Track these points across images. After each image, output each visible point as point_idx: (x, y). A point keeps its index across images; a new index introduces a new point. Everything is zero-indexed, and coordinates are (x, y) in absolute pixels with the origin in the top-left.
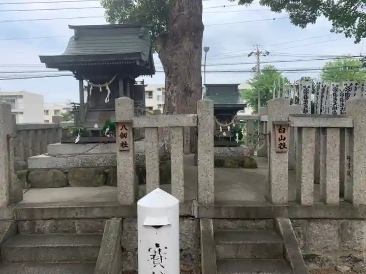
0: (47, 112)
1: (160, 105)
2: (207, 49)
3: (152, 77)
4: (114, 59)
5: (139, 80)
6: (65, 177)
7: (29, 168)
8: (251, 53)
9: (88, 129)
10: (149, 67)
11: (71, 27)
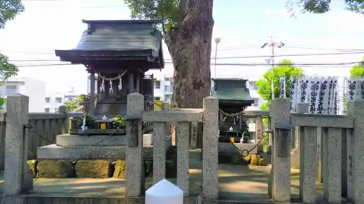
0: (48, 100)
1: (168, 96)
2: (218, 41)
3: (161, 71)
4: (125, 55)
5: (148, 74)
6: (73, 167)
7: (38, 158)
8: (265, 44)
9: (96, 121)
10: (159, 62)
11: (84, 21)
